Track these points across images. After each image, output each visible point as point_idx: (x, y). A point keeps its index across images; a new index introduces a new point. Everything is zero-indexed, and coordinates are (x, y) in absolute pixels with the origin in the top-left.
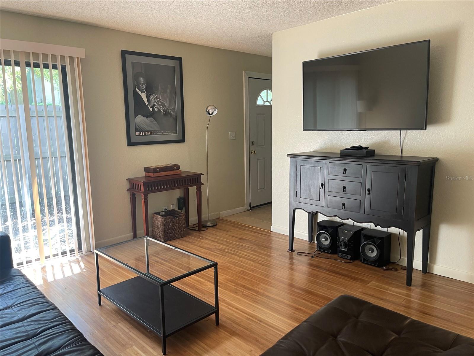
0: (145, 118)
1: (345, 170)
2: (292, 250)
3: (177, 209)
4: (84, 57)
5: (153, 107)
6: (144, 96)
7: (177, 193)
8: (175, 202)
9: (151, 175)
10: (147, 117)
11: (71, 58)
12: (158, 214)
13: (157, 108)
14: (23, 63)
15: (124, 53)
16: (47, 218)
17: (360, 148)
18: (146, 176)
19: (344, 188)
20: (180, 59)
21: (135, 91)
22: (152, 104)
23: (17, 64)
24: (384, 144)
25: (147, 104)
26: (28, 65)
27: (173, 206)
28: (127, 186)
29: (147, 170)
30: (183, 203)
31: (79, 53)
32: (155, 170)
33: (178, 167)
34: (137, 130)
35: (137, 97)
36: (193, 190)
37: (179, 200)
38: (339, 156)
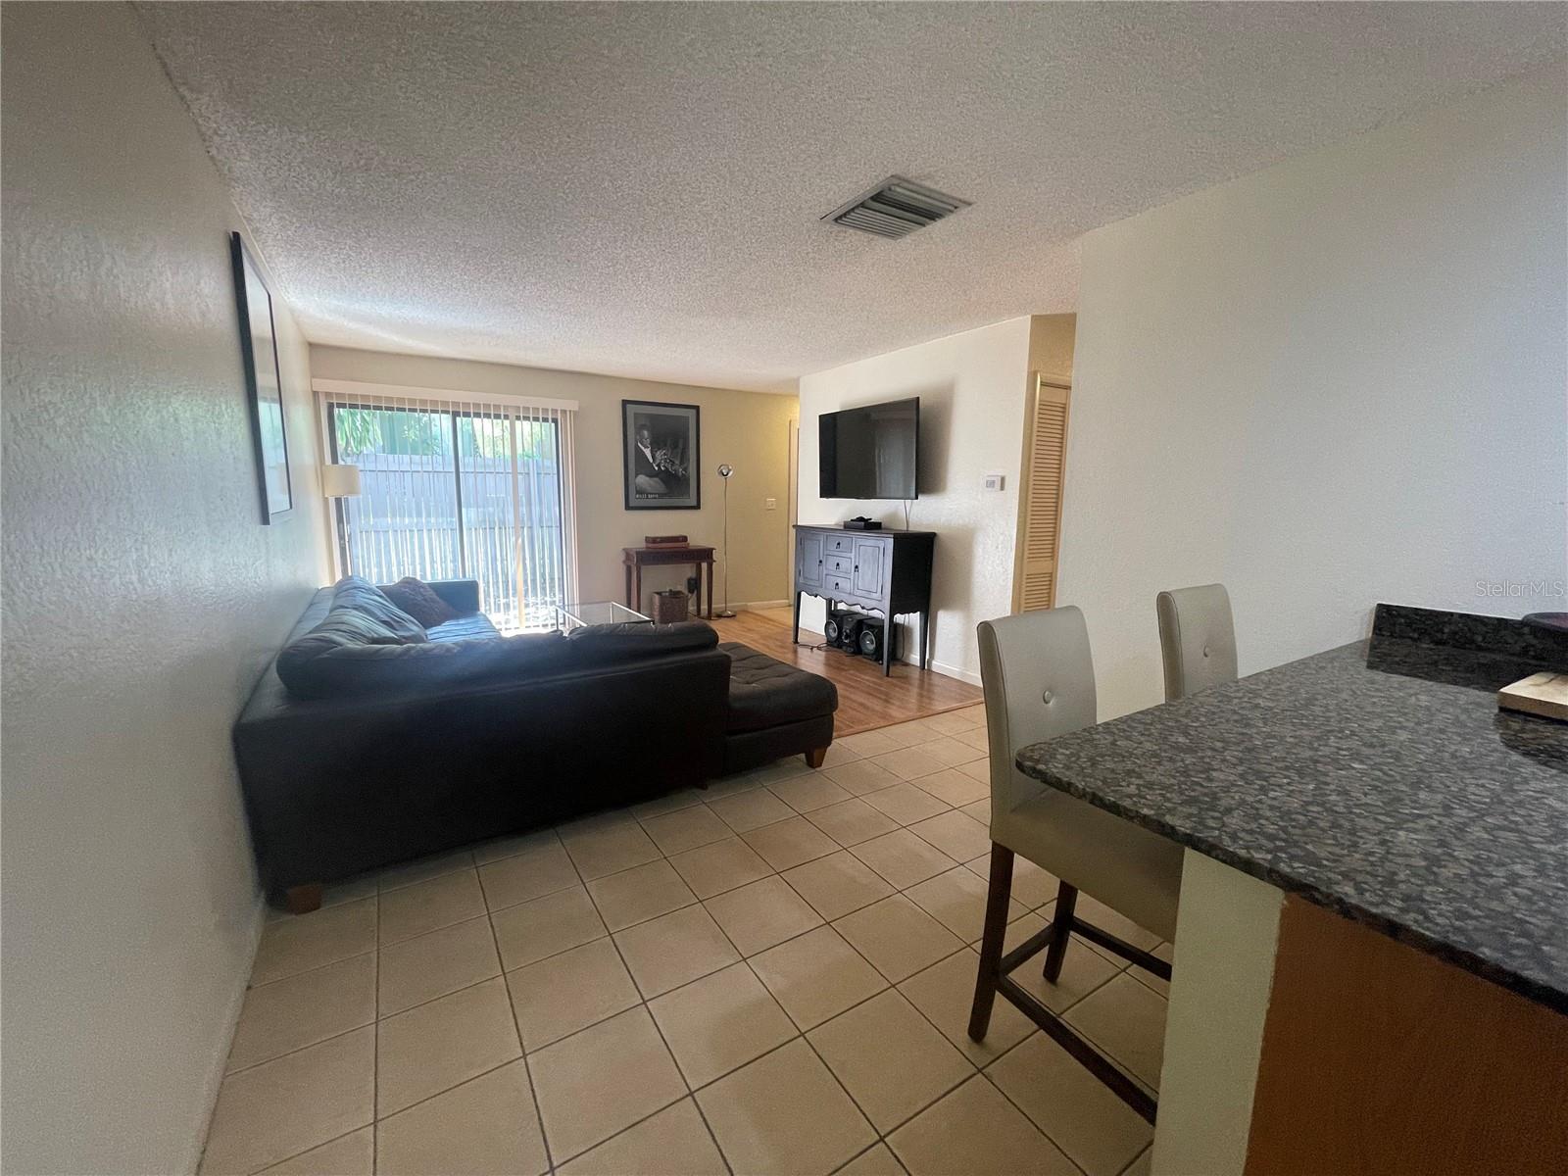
0: (647, 478)
1: (839, 544)
2: (796, 642)
3: (686, 592)
4: (576, 409)
5: (658, 466)
6: (648, 452)
7: (688, 571)
8: (685, 582)
9: (650, 545)
10: (650, 476)
11: (564, 412)
12: (659, 593)
13: (664, 466)
14: (512, 416)
15: (625, 403)
16: (548, 599)
17: (861, 519)
18: (647, 548)
19: (838, 564)
20: (697, 408)
21: (637, 446)
22: (658, 462)
23: (506, 417)
24: (894, 516)
25: (651, 461)
26: (518, 418)
27: (682, 588)
28: (623, 557)
29: (647, 539)
30: (694, 585)
31: (572, 405)
32: (654, 540)
33: (685, 539)
34: (638, 492)
35: (640, 454)
36: (704, 565)
37: (689, 580)
38: (842, 528)
